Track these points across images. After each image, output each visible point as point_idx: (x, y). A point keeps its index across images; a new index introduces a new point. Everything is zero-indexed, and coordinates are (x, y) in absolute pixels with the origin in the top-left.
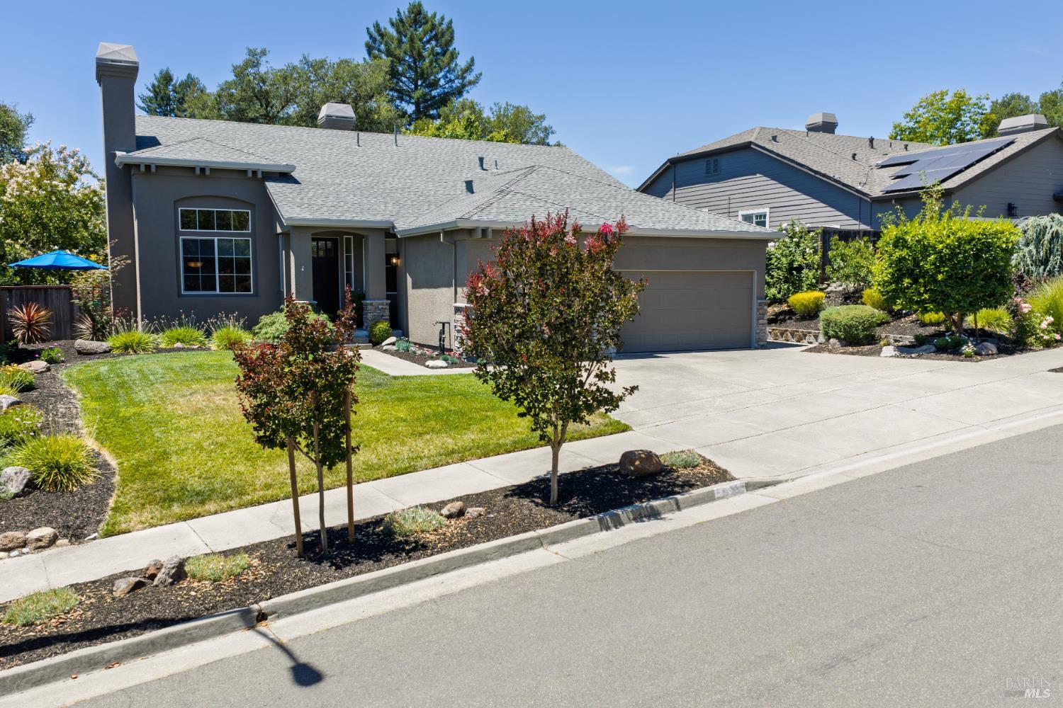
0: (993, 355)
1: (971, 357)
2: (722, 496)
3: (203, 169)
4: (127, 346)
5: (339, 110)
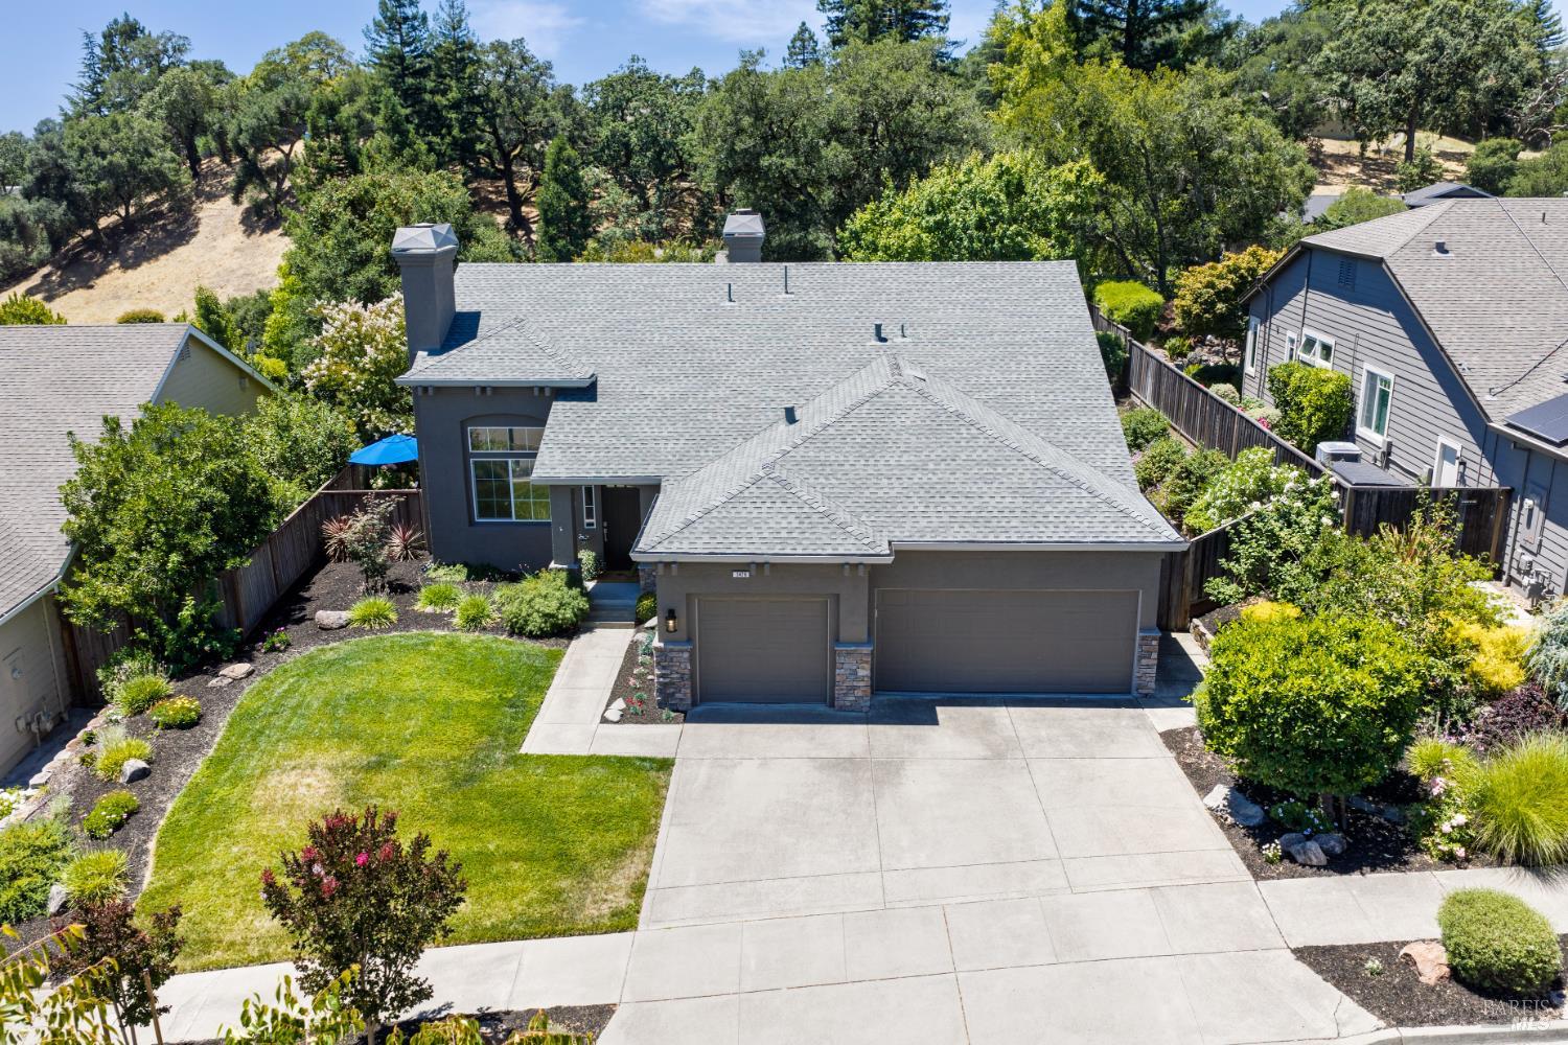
1: (1273, 862)
3: (483, 389)
4: (364, 620)
5: (743, 224)
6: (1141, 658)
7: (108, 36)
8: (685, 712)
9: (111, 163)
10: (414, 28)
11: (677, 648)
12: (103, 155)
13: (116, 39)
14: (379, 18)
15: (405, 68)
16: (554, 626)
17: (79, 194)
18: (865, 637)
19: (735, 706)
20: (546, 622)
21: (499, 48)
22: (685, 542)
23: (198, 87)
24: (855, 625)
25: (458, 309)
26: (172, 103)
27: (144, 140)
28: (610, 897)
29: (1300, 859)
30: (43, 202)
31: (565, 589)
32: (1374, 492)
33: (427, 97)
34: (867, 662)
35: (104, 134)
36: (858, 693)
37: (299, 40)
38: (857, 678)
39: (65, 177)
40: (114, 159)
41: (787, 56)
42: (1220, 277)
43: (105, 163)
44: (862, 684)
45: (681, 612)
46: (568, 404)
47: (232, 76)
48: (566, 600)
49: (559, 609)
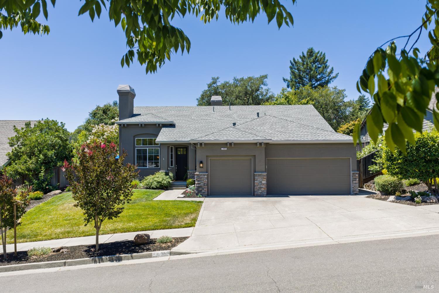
0: (433, 202)
1: (419, 203)
2: (156, 256)
3: (142, 125)
5: (216, 98)
6: (353, 181)
8: (205, 197)
11: (203, 174)
18: (264, 170)
19: (221, 196)
20: (158, 184)
22: (206, 138)
24: (261, 165)
25: (134, 113)
28: (185, 221)
31: (164, 176)
34: (265, 178)
36: (263, 189)
38: (262, 184)
44: (263, 186)
45: (205, 162)
46: (167, 128)
48: (164, 179)
49: (162, 181)
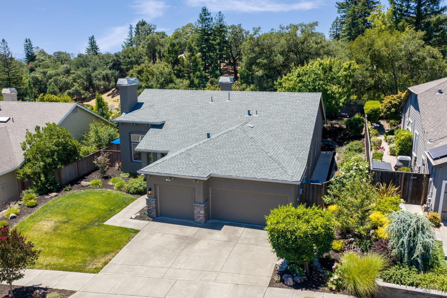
1: (277, 282)
3: (133, 124)
4: (93, 185)
5: (224, 79)
7: (138, 25)
8: (154, 218)
9: (131, 60)
10: (209, 22)
11: (152, 199)
12: (129, 58)
13: (140, 26)
14: (199, 19)
15: (205, 33)
16: (137, 191)
17: (123, 69)
18: (202, 202)
19: (169, 218)
20: (135, 190)
21: (233, 27)
22: (153, 169)
23: (156, 39)
24: (200, 198)
25: (138, 102)
26: (149, 44)
27: (141, 54)
28: (97, 264)
29: (285, 282)
30: (114, 71)
31: (143, 181)
32: (380, 171)
33: (211, 41)
34: (203, 209)
35: (130, 52)
36: (201, 218)
37: (185, 26)
38: (200, 214)
39: (120, 64)
40: (132, 59)
41: (331, 28)
42: (394, 100)
43: (130, 60)
45: (153, 189)
46: (154, 129)
47: (167, 36)
48: (142, 184)
49: (139, 186)
